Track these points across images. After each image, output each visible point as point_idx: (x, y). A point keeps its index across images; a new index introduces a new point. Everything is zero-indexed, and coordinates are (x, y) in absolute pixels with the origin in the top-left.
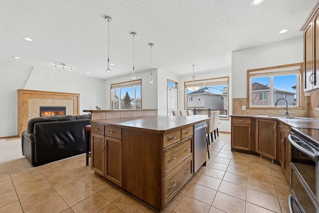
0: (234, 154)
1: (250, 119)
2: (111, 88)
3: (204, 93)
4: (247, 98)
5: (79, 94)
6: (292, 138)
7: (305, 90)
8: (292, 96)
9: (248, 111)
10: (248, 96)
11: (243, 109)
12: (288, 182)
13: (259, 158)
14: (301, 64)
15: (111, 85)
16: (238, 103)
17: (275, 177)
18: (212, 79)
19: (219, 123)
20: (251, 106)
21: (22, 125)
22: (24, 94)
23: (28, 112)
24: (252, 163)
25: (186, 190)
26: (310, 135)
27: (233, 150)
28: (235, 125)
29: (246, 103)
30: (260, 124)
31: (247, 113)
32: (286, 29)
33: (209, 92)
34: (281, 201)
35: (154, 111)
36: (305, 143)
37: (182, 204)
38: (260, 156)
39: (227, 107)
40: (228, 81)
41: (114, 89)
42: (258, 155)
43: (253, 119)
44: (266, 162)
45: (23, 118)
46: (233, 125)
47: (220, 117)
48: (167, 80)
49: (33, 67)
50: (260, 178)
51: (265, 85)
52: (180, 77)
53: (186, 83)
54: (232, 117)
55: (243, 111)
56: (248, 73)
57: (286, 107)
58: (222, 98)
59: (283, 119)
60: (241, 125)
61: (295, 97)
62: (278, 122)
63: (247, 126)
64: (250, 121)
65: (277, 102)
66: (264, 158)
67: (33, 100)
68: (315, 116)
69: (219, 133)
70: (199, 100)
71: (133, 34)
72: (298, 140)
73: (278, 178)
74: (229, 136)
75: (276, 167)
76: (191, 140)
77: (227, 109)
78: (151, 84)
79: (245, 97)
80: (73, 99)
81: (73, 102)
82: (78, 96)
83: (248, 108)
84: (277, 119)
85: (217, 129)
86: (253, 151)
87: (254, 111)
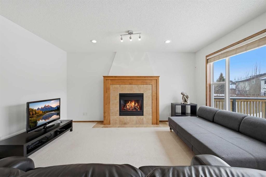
2: (207, 61)
5: (159, 77)
15: (207, 56)
21: (105, 112)
22: (107, 81)
23: (110, 99)
41: (212, 63)
45: (106, 106)
49: (116, 52)
67: (114, 86)
80: (151, 84)
81: (151, 88)
82: (156, 79)
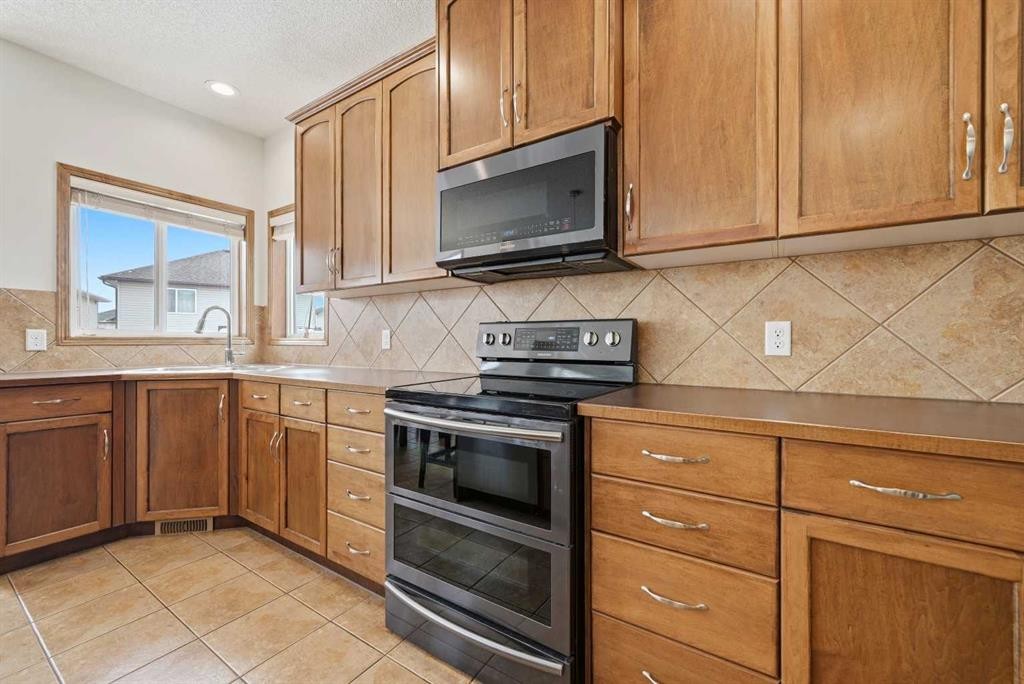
1: (107, 386)
4: (57, 294)
9: (63, 352)
10: (63, 284)
11: (31, 346)
13: (152, 538)
14: (247, 214)
20: (77, 331)
29: (51, 315)
30: (156, 403)
31: (59, 364)
32: (239, 86)
34: (344, 622)
38: (153, 533)
44: (192, 540)
55: (37, 358)
56: (62, 179)
60: (56, 423)
62: (233, 383)
63: (93, 418)
64: (108, 394)
65: (205, 316)
66: (173, 528)
68: (286, 358)
83: (61, 338)
86: (120, 522)
87: (93, 351)
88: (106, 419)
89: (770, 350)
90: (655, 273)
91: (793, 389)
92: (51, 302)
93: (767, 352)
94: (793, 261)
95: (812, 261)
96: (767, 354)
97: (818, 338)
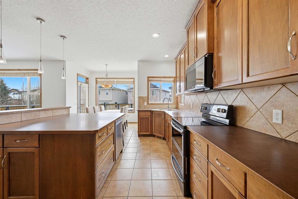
0: (141, 139)
1: (150, 112)
3: (112, 88)
6: (173, 123)
7: (176, 94)
8: (168, 93)
9: (148, 106)
10: (148, 95)
11: (145, 105)
12: (170, 149)
13: (155, 138)
14: (174, 78)
16: (142, 100)
17: (164, 148)
18: (121, 78)
19: (128, 116)
20: (150, 103)
24: (151, 142)
25: (111, 177)
26: (177, 119)
27: (139, 136)
28: (141, 117)
29: (147, 100)
30: (155, 115)
31: (148, 108)
32: (168, 55)
33: (116, 87)
34: (167, 161)
35: (66, 110)
36: (178, 126)
37: (109, 188)
38: (155, 137)
39: (133, 102)
40: (134, 82)
42: (154, 136)
43: (152, 112)
44: (159, 140)
46: (139, 117)
47: (128, 110)
48: (77, 74)
50: (156, 151)
51: (155, 85)
52: (92, 72)
53: (97, 79)
54: (139, 111)
55: (146, 107)
56: (148, 79)
57: (168, 103)
58: (127, 93)
59: (167, 112)
60: (144, 117)
61: (170, 94)
62: (165, 113)
63: (148, 117)
64: (150, 113)
65: (164, 100)
66: (158, 137)
69: (128, 124)
70: (107, 94)
71: (40, 21)
72: (175, 125)
73: (165, 148)
74: (136, 126)
75: (164, 142)
76: (114, 134)
77: (133, 103)
78: (62, 79)
79: (146, 96)
83: (148, 104)
84: (164, 111)
85: (127, 121)
86: (151, 134)
87: (151, 106)
88: (150, 117)
89: (274, 121)
90: (240, 90)
91: (284, 138)
92: (147, 98)
93: (273, 121)
94: (284, 85)
95: (291, 85)
96: (273, 122)
97: (294, 118)
